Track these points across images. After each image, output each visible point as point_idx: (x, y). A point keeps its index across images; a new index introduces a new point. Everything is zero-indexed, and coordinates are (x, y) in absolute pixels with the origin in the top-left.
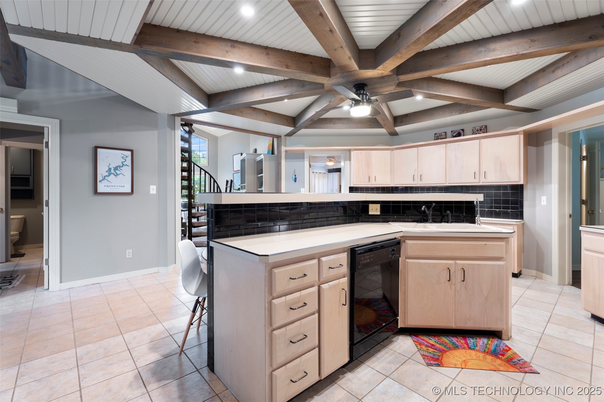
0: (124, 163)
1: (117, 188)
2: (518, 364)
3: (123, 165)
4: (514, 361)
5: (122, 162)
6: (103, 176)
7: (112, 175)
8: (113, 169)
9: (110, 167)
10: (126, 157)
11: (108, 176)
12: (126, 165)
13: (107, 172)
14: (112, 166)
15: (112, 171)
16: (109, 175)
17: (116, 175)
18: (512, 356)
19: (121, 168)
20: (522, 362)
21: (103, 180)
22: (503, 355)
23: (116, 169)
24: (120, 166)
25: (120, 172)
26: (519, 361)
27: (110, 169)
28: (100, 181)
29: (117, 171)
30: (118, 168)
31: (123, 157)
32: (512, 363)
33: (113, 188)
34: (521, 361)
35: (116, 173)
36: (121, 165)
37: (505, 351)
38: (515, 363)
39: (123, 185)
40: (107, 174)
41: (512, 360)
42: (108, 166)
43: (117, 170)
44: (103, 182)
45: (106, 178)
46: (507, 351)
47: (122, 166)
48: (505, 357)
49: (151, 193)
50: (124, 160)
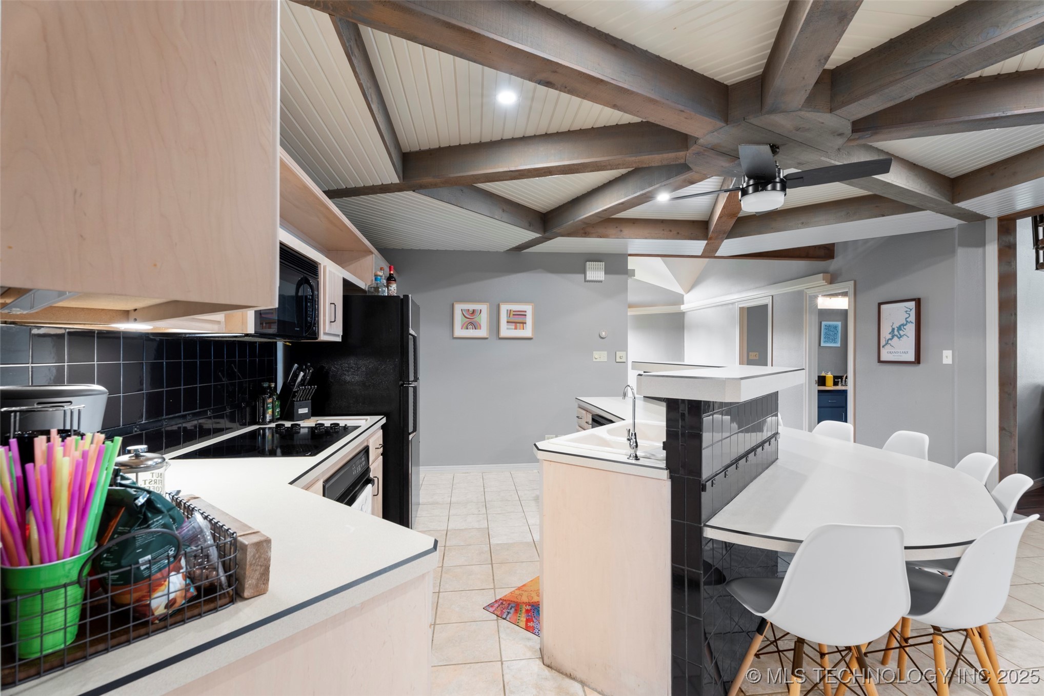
0: (908, 320)
1: (901, 354)
2: (507, 608)
3: (907, 321)
4: (513, 609)
5: (906, 318)
6: (887, 339)
7: (895, 338)
8: (896, 329)
9: (893, 327)
10: (909, 310)
11: (891, 339)
12: (910, 321)
13: (890, 334)
14: (896, 326)
15: (896, 333)
16: (893, 337)
17: (900, 337)
18: (518, 615)
19: (905, 327)
20: (504, 613)
21: (886, 344)
22: (527, 611)
23: (899, 328)
24: (903, 325)
25: (904, 333)
26: (508, 613)
27: (893, 329)
28: (883, 347)
29: (901, 332)
30: (902, 327)
31: (906, 311)
32: (513, 605)
33: (895, 354)
34: (506, 613)
35: (900, 334)
36: (905, 323)
37: (529, 618)
38: (510, 607)
39: (906, 351)
40: (890, 336)
41: (516, 610)
42: (892, 326)
43: (901, 330)
44: (886, 347)
45: (890, 342)
46: (528, 621)
47: (906, 325)
48: (524, 611)
49: (944, 363)
50: (908, 315)
